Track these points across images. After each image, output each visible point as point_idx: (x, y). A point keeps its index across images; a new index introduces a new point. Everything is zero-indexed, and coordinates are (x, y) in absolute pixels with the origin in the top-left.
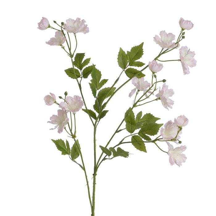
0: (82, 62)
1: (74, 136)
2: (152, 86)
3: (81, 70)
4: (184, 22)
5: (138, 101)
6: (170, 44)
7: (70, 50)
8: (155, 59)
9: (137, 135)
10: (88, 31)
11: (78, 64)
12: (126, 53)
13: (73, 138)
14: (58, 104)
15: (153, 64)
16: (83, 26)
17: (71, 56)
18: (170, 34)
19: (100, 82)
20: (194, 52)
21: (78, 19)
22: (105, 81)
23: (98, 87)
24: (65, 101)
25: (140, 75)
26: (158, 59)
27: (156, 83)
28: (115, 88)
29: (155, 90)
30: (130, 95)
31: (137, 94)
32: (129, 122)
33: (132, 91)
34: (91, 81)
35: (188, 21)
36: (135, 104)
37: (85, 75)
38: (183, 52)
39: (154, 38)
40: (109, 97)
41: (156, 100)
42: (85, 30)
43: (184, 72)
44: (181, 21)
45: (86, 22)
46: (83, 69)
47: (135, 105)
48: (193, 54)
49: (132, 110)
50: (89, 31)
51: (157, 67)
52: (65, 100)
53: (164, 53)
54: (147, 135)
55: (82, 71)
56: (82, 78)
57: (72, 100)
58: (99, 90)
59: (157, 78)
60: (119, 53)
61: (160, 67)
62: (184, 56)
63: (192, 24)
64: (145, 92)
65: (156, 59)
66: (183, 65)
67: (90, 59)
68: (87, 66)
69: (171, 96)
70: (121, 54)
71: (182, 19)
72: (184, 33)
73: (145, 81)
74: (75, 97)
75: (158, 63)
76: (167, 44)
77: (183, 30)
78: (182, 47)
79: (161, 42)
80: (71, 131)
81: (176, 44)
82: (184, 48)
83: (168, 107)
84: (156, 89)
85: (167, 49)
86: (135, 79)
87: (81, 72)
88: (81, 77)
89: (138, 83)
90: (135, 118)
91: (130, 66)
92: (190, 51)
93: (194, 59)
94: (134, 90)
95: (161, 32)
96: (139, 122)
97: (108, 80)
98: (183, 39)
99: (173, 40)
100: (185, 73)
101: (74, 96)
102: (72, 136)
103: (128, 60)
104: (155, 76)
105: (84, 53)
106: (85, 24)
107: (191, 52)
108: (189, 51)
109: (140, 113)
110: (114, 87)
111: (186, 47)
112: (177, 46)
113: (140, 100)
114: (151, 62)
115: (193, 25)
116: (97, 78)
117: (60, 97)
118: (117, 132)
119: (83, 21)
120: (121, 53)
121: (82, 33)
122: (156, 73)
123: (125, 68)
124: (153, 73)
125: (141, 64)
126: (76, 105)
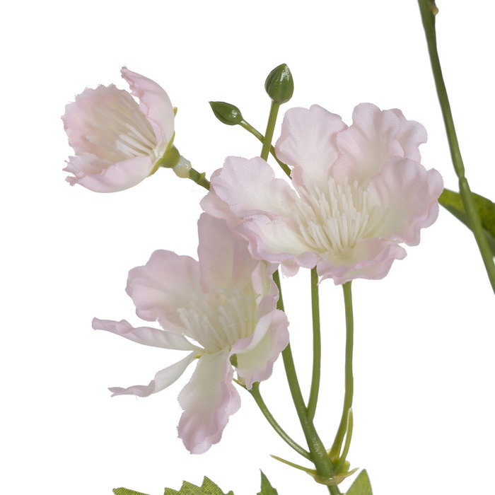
13: (320, 475)
14: (199, 178)
24: (268, 149)
52: (266, 140)
57: (333, 138)
74: (367, 123)
80: (306, 414)
101: (357, 110)
102: (311, 456)
117: (225, 113)
126: (372, 196)
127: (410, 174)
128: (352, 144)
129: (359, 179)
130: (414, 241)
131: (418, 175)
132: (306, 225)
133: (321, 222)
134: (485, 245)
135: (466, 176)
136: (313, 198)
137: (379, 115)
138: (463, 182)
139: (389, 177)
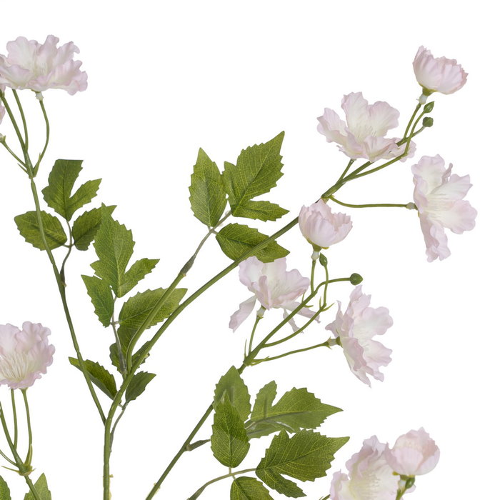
0: (73, 192)
1: (24, 469)
2: (314, 293)
3: (68, 218)
4: (431, 65)
5: (263, 345)
6: (380, 146)
7: (25, 147)
8: (323, 196)
9: (252, 475)
10: (82, 86)
11: (59, 199)
12: (221, 169)
13: (21, 472)
15: (315, 215)
16: (67, 66)
17: (32, 171)
18: (381, 105)
19: (128, 269)
20: (468, 176)
21: (50, 41)
22: (147, 265)
23: (120, 289)
25: (269, 250)
26: (336, 195)
27: (326, 283)
28: (185, 290)
29: (322, 309)
30: (234, 323)
31: (259, 318)
32: (223, 426)
33: (241, 305)
34: (93, 265)
35: (445, 61)
36: (250, 353)
37: (81, 240)
38: (427, 177)
39: (320, 119)
40: (160, 325)
41: (326, 344)
42: (74, 80)
43: (428, 252)
44: (422, 61)
45: (78, 52)
46: (75, 217)
47: (250, 359)
48: (464, 183)
49: (242, 376)
50: (86, 84)
51: (328, 228)
53: (353, 176)
54: (286, 477)
55: (71, 223)
56: (70, 247)
57: (16, 336)
58: (125, 298)
59: (328, 266)
60: (195, 167)
61: (342, 228)
62: (432, 193)
63: (462, 71)
64: (289, 312)
65: (327, 196)
66: (426, 226)
67: (99, 181)
68: (87, 207)
69: (382, 332)
70: (204, 171)
71: (425, 51)
72: (432, 104)
73: (288, 269)
75: (333, 212)
76: (366, 144)
77: (427, 92)
78: (423, 159)
79: (345, 134)
80: (13, 447)
81: (399, 144)
82: (432, 162)
83: (367, 375)
84: (325, 305)
85: (368, 164)
86: (252, 265)
87: (67, 226)
88: (68, 243)
89: (263, 279)
90: (252, 402)
91: (236, 215)
92: (453, 171)
93: (467, 203)
94: (248, 305)
95: (346, 97)
96: (268, 415)
97: (157, 261)
98: (427, 128)
99: (392, 127)
100: (433, 256)
101: (24, 324)
102: (17, 465)
103: (227, 196)
104: (323, 261)
105: (81, 161)
106: (76, 57)
107: (457, 178)
108: (449, 171)
109: (270, 388)
110: (179, 286)
111: (439, 160)
112: (405, 154)
113: (267, 343)
114: (306, 206)
115: (464, 76)
116: (117, 255)
118: (188, 446)
119: (71, 48)
120: (204, 169)
121: (63, 91)
122: (326, 248)
123: (216, 223)
124: (317, 248)
125: (272, 212)
126: (30, 357)
127: (42, 347)
128: (23, 338)
129: (26, 351)
130: (45, 372)
131: (45, 346)
132: (5, 369)
133: (11, 368)
134: (87, 376)
135: (80, 351)
136: (9, 360)
137: (32, 325)
138: (79, 354)
139: (35, 348)
